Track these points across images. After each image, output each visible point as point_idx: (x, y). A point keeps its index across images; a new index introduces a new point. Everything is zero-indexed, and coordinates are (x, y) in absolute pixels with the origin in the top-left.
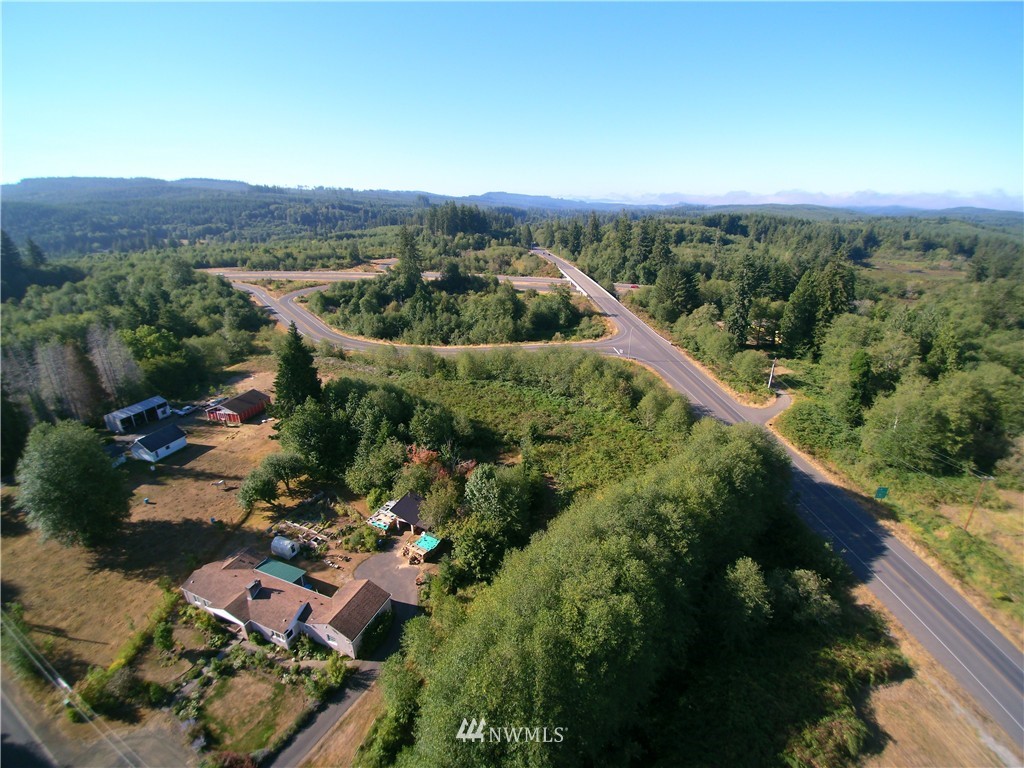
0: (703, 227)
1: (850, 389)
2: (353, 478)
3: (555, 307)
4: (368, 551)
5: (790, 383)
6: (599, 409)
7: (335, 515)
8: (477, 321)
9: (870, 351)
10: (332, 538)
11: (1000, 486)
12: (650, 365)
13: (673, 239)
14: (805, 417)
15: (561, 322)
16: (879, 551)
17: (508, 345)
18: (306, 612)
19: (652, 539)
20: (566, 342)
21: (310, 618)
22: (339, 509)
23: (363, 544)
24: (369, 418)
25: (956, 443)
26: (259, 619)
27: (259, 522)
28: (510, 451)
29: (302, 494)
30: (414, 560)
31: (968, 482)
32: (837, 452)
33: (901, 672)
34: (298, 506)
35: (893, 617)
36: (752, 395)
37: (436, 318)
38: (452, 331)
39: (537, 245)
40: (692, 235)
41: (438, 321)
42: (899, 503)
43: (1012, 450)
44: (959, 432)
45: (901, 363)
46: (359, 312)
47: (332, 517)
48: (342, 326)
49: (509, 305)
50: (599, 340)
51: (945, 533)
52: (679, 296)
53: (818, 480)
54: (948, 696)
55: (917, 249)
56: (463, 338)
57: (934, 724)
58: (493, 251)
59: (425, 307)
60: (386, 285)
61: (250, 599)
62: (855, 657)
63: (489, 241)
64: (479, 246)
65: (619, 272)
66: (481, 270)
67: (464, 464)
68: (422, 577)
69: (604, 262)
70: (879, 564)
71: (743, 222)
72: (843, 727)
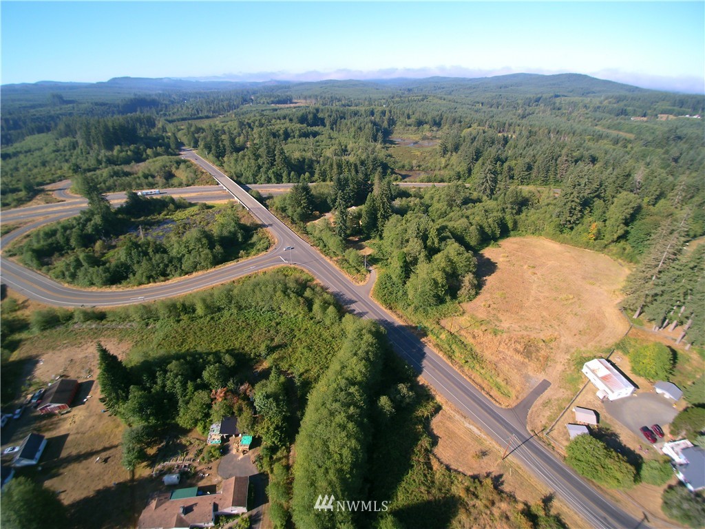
0: (299, 126)
1: (399, 268)
2: (183, 420)
3: (233, 229)
4: (218, 458)
5: (373, 261)
6: (292, 316)
7: (185, 446)
8: (184, 255)
9: (405, 250)
10: (194, 460)
11: (459, 303)
12: (304, 267)
13: (282, 137)
14: (384, 286)
15: (240, 240)
16: (423, 355)
17: (213, 270)
18: (216, 507)
19: (352, 408)
20: (250, 258)
21: (219, 508)
22: (184, 441)
23: (213, 456)
24: (178, 385)
25: (442, 291)
26: (195, 521)
27: (144, 471)
28: (257, 362)
29: (155, 442)
30: (244, 452)
31: (449, 304)
32: (400, 305)
33: (438, 409)
34: (159, 450)
35: (432, 387)
36: (359, 276)
37: (151, 259)
38: (167, 266)
39: (183, 144)
40: (293, 132)
41: (153, 261)
42: (426, 325)
43: (463, 285)
44: (443, 286)
45: (417, 254)
46: (82, 266)
47: (183, 449)
48: (69, 279)
49: (204, 241)
50: (269, 250)
51: (443, 336)
52: (304, 203)
53: (396, 325)
54: (453, 413)
55: (415, 126)
56: (179, 271)
57: (450, 425)
58: (154, 164)
59: (139, 252)
60: (84, 225)
61: (183, 515)
62: (423, 412)
63: (145, 150)
64: (139, 158)
65: (257, 176)
66: (151, 186)
67: (242, 387)
68: (253, 458)
69: (245, 170)
70: (425, 363)
71: (320, 115)
72: (425, 442)
